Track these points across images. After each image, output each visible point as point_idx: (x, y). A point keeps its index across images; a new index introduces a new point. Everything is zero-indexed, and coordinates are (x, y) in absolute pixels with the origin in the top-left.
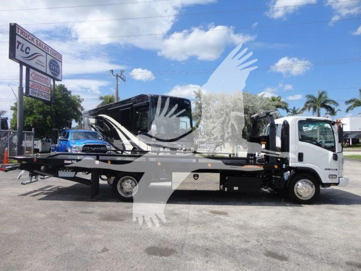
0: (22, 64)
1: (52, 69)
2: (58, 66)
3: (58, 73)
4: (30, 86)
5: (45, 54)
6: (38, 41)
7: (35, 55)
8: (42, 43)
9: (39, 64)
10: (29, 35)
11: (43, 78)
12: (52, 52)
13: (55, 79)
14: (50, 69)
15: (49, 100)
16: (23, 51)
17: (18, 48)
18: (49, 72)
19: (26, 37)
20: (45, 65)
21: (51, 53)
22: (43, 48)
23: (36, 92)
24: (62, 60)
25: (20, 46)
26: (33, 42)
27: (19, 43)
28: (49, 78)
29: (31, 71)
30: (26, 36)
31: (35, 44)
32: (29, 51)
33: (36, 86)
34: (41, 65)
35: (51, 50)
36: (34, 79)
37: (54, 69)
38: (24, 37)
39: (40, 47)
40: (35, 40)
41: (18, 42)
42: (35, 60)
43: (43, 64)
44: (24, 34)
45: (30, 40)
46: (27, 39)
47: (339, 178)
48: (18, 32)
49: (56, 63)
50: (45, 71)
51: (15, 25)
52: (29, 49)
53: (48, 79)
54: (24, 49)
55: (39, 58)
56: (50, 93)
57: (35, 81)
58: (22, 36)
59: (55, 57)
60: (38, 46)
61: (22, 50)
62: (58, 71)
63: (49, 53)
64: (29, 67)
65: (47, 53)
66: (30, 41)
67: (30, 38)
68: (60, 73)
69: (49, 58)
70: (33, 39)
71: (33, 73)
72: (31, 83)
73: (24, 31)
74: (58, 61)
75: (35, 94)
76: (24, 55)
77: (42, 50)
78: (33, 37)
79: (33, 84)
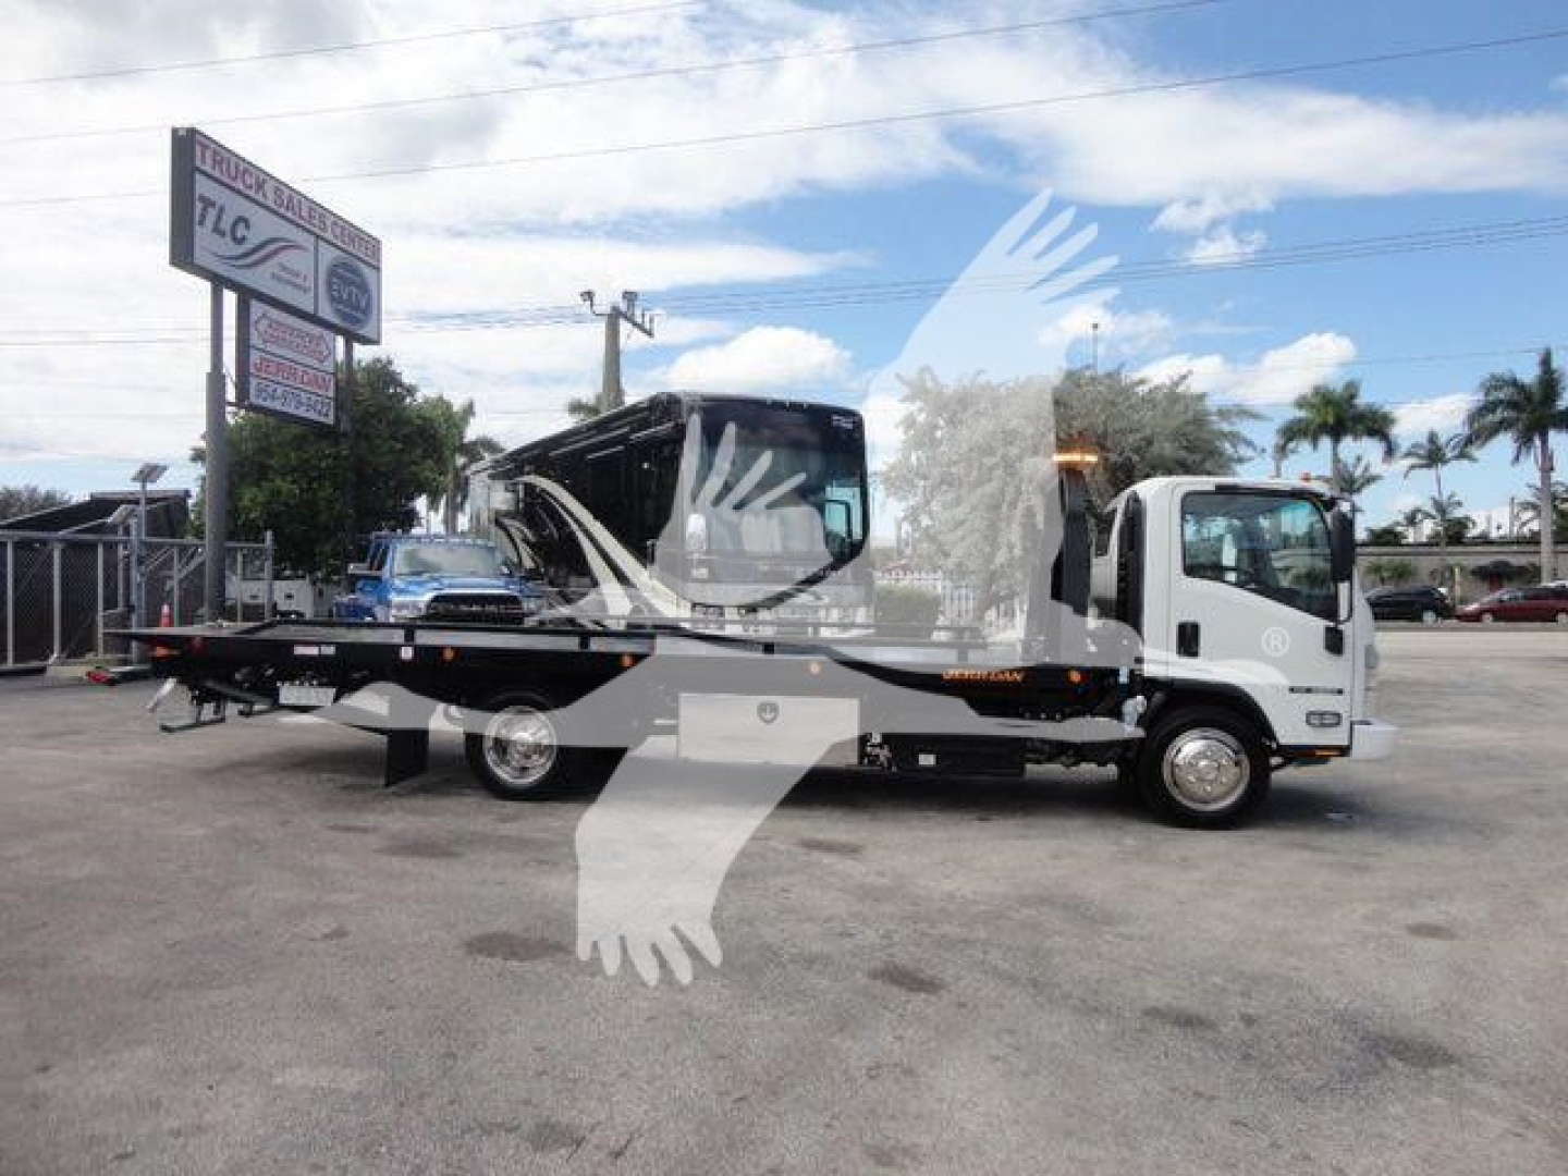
0: (219, 283)
1: (339, 300)
2: (364, 288)
3: (366, 311)
4: (252, 370)
5: (312, 239)
6: (282, 188)
7: (269, 249)
8: (296, 198)
9: (288, 282)
10: (245, 171)
11: (301, 335)
12: (338, 231)
13: (351, 338)
14: (333, 299)
15: (330, 420)
16: (223, 234)
17: (201, 223)
18: (326, 312)
19: (235, 179)
20: (310, 283)
21: (336, 237)
22: (301, 217)
23: (275, 390)
24: (379, 261)
25: (212, 214)
26: (260, 197)
27: (208, 203)
28: (327, 334)
29: (257, 308)
30: (233, 173)
31: (270, 203)
32: (246, 233)
33: (273, 369)
34: (296, 286)
35: (335, 223)
36: (265, 341)
37: (345, 296)
38: (227, 181)
39: (289, 214)
40: (269, 187)
41: (202, 199)
42: (271, 266)
43: (299, 281)
44: (224, 166)
45: (249, 187)
46: (239, 185)
47: (1352, 724)
48: (203, 162)
49: (356, 272)
50: (310, 309)
51: (192, 132)
52: (248, 227)
53: (321, 337)
54: (226, 225)
55: (285, 258)
56: (331, 394)
57: (270, 348)
58: (217, 174)
59: (350, 249)
60: (282, 211)
61: (217, 230)
62: (363, 304)
63: (328, 235)
64: (246, 295)
65: (317, 237)
66: (252, 193)
67: (249, 181)
68: (375, 312)
69: (328, 255)
70: (260, 186)
71: (264, 315)
72: (255, 357)
73: (227, 155)
74: (363, 267)
75: (273, 398)
76: (228, 247)
77: (298, 225)
78: (262, 177)
79: (262, 359)
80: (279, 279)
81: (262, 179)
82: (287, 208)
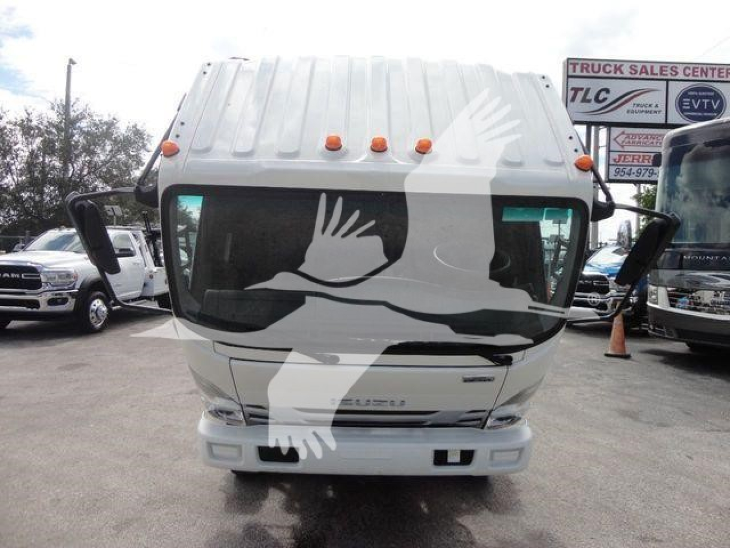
0: (589, 124)
1: (692, 109)
2: (715, 96)
3: (719, 109)
4: (612, 163)
5: (664, 83)
6: (636, 64)
7: (626, 98)
8: (649, 65)
9: (641, 112)
10: (606, 65)
11: (655, 136)
12: (690, 71)
14: (683, 111)
16: (589, 101)
17: (573, 100)
18: (677, 119)
19: (599, 72)
20: (661, 107)
21: (688, 75)
22: (654, 74)
23: (630, 170)
25: (580, 95)
26: (618, 75)
27: (576, 90)
29: (616, 131)
30: (597, 70)
31: (627, 74)
32: (606, 96)
33: (631, 159)
34: (647, 112)
35: (686, 68)
36: (623, 147)
37: (696, 106)
38: (592, 74)
39: (644, 76)
40: (625, 67)
41: (573, 89)
42: (629, 106)
43: (652, 109)
44: (590, 69)
45: (610, 72)
46: (601, 74)
48: (574, 71)
50: (661, 121)
51: (568, 59)
52: (608, 92)
54: (591, 96)
55: (639, 100)
57: (627, 149)
58: (585, 74)
59: (704, 78)
60: (637, 76)
61: (584, 100)
62: (716, 107)
63: (680, 76)
64: (610, 126)
65: (668, 80)
66: (612, 75)
67: (608, 69)
68: (727, 108)
69: (677, 89)
70: (618, 69)
71: (623, 133)
72: (614, 156)
73: (590, 63)
74: (715, 85)
75: (629, 174)
76: (595, 106)
77: (653, 79)
78: (618, 64)
79: (620, 156)
80: (633, 112)
81: (618, 66)
82: (641, 73)
